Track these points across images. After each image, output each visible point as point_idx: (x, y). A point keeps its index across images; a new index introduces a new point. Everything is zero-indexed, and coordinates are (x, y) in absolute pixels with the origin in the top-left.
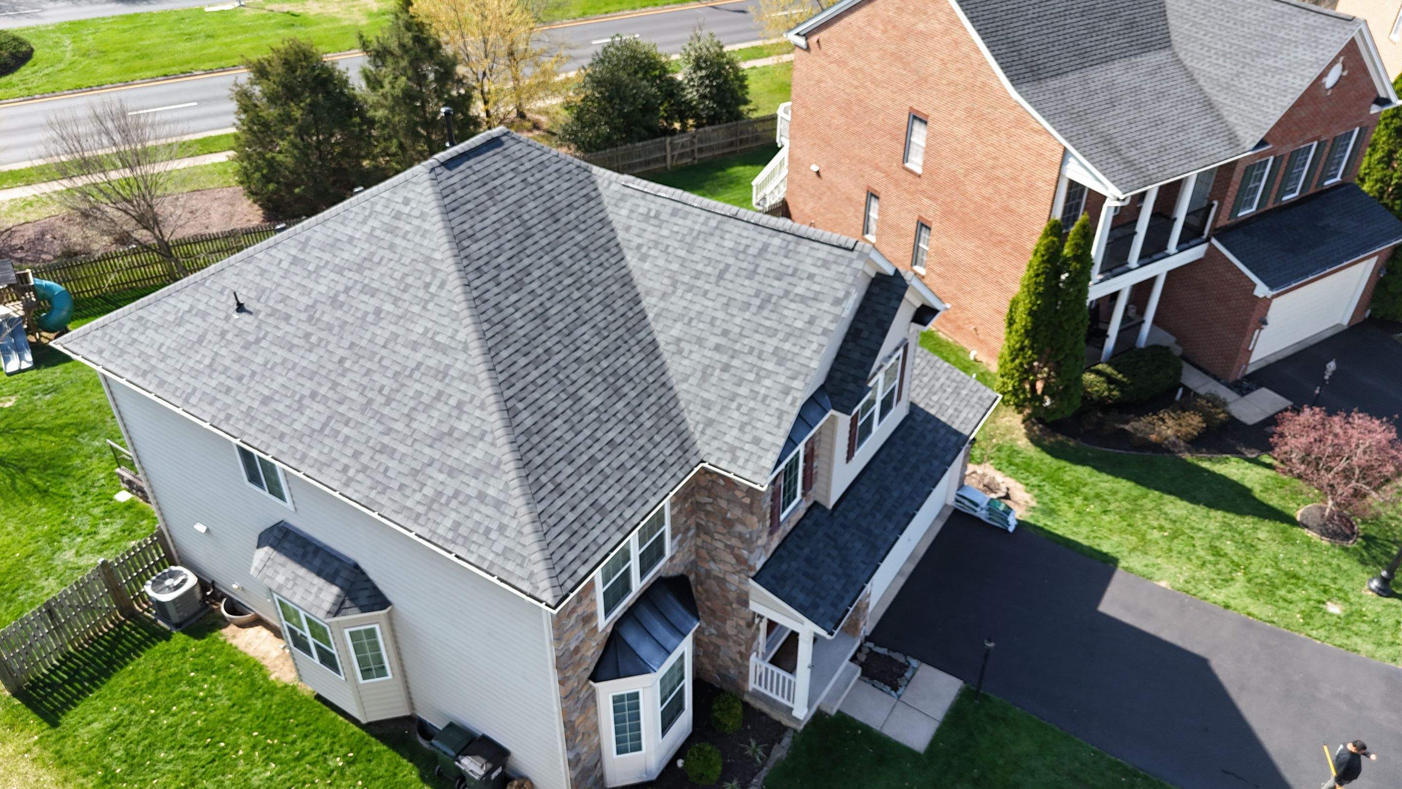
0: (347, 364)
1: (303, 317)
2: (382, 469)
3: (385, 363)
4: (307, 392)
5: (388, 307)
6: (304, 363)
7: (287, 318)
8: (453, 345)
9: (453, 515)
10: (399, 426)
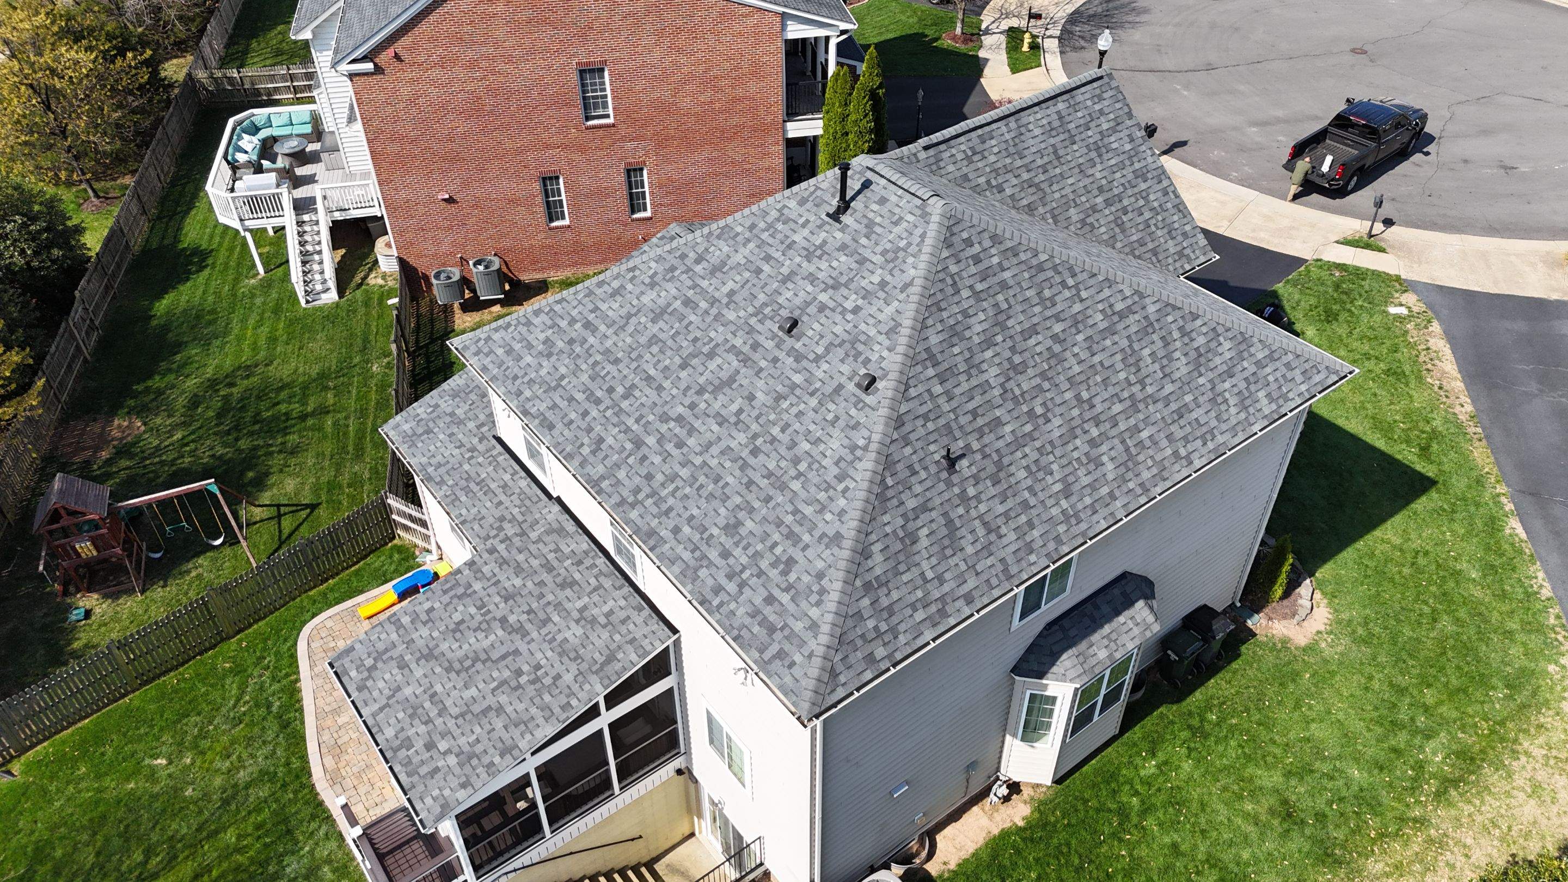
0: (1085, 395)
1: (1010, 405)
2: (1195, 425)
3: (1106, 364)
4: (1086, 448)
5: (1058, 328)
6: (1057, 433)
7: (998, 423)
8: (1129, 302)
9: (1261, 394)
10: (1169, 388)
